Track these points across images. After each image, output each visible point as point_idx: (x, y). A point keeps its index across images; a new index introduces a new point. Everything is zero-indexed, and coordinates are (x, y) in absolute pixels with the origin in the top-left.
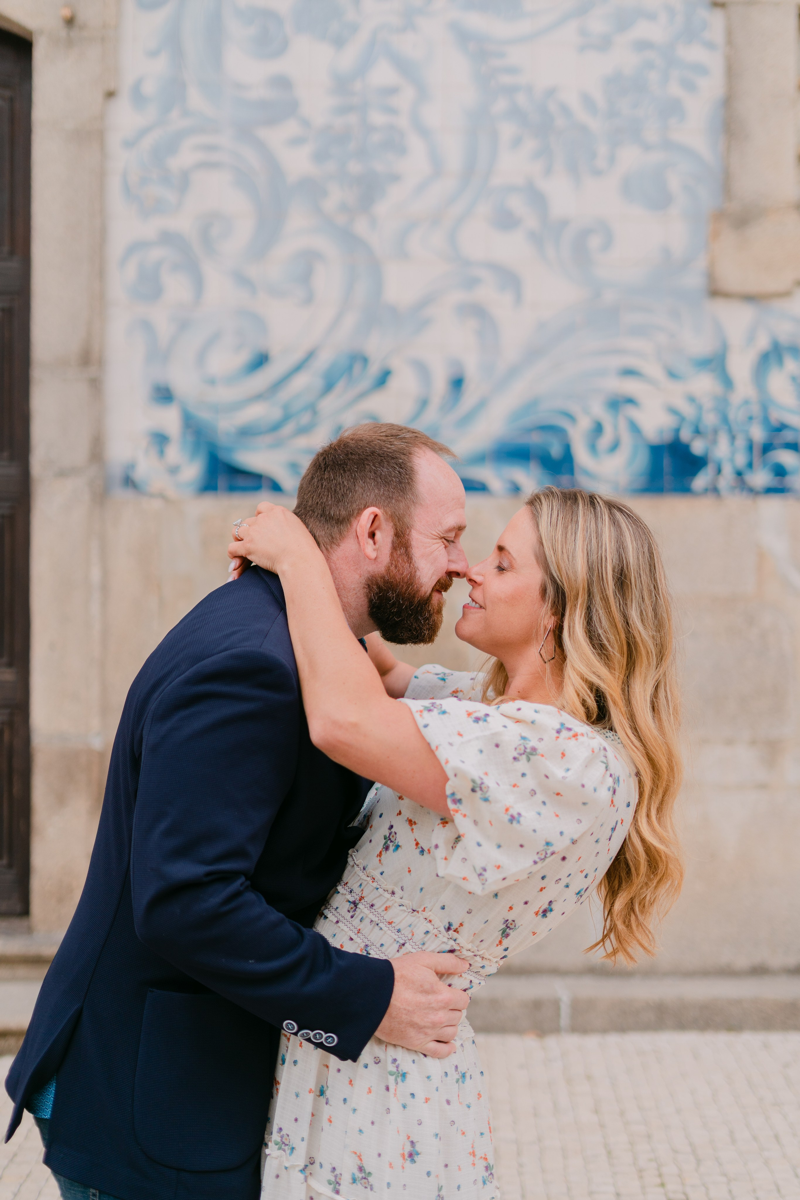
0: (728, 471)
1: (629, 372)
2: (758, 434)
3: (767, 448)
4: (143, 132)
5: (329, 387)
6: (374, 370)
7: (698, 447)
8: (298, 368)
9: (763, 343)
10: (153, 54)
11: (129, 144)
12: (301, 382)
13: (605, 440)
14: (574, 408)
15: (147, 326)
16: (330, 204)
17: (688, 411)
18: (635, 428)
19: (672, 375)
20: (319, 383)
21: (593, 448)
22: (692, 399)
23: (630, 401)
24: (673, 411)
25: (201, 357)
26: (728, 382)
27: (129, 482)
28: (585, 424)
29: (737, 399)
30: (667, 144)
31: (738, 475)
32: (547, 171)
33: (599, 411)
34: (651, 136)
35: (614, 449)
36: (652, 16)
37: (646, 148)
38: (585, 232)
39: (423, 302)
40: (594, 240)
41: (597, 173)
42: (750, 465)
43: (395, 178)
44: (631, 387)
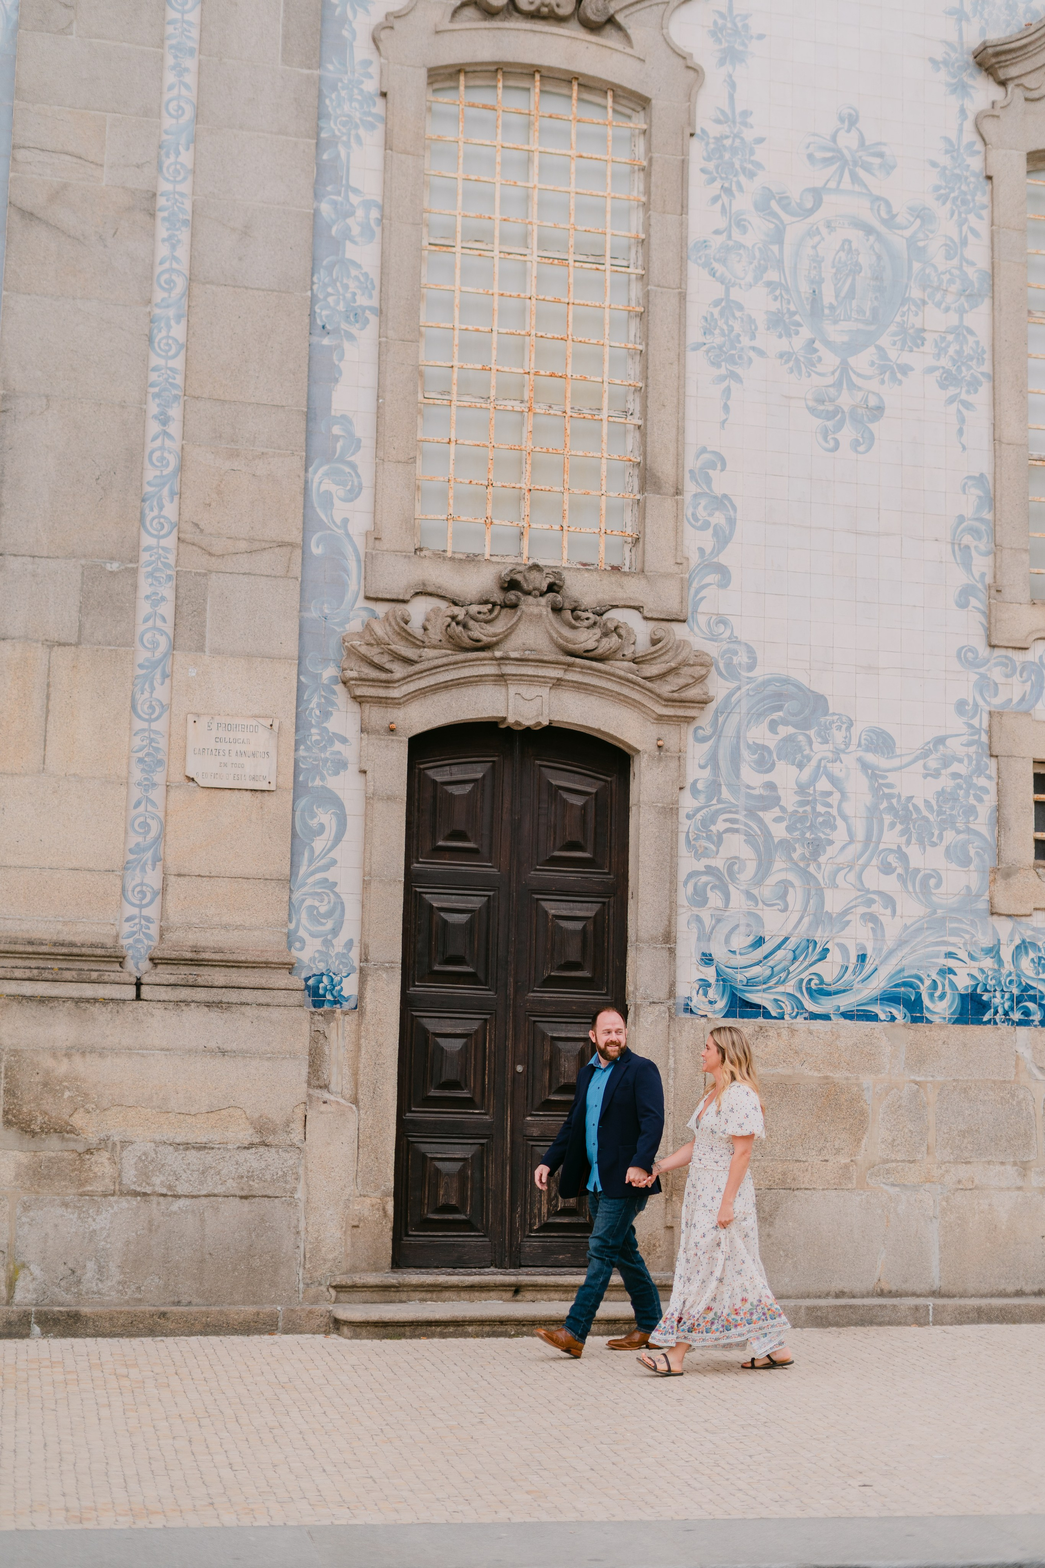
0: (1000, 1010)
1: (950, 955)
2: (1016, 992)
3: (1020, 999)
4: (699, 810)
5: (795, 959)
6: (819, 949)
7: (985, 998)
8: (779, 947)
9: (1018, 942)
10: (702, 767)
11: (688, 817)
12: (780, 954)
13: (937, 992)
14: (922, 974)
15: (699, 919)
16: (795, 856)
17: (981, 977)
18: (953, 985)
19: (972, 957)
20: (790, 955)
21: (931, 996)
22: (982, 971)
23: (951, 971)
24: (972, 976)
25: (727, 940)
26: (1000, 962)
27: (689, 1010)
28: (928, 983)
29: (1004, 971)
30: (969, 830)
31: (1006, 1014)
32: (908, 843)
33: (934, 976)
34: (960, 826)
35: (942, 997)
36: (960, 761)
37: (959, 832)
38: (928, 877)
39: (845, 912)
40: (932, 882)
41: (934, 845)
42: (1012, 1009)
43: (831, 842)
44: (951, 963)
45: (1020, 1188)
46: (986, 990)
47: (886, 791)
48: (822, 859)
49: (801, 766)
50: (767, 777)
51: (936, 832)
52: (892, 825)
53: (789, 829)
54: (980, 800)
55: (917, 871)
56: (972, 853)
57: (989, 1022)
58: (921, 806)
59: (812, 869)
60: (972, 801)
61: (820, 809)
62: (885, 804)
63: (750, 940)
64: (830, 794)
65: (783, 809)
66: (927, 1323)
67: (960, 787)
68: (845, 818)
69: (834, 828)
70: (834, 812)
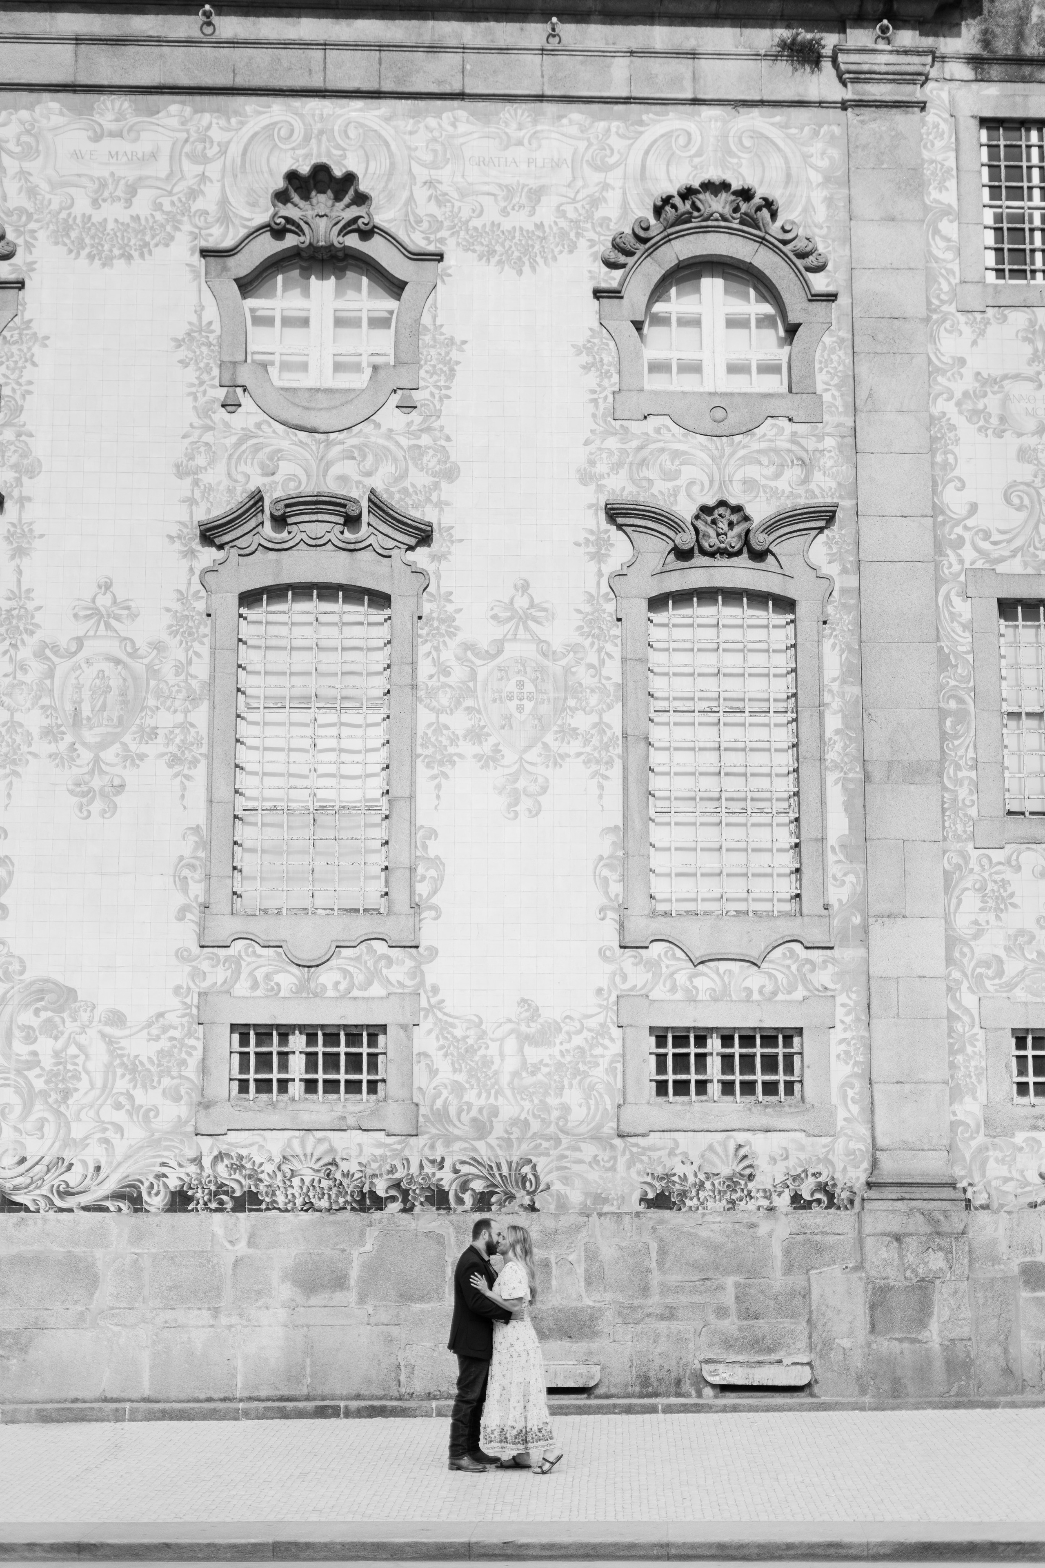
0: (201, 1202)
1: (163, 1164)
2: (213, 1188)
3: (216, 1193)
5: (48, 1171)
6: (66, 1164)
7: (190, 1193)
8: (37, 1163)
9: (216, 1153)
12: (37, 1168)
13: (154, 1191)
14: (142, 1179)
16: (51, 1100)
17: (187, 1179)
18: (166, 1186)
19: (180, 1165)
20: (45, 1169)
21: (149, 1193)
22: (188, 1175)
23: (165, 1176)
24: (181, 1179)
26: (202, 1168)
28: (147, 1184)
29: (205, 1174)
30: (181, 1077)
31: (205, 1204)
32: (135, 1087)
33: (152, 1179)
34: (174, 1073)
35: (157, 1194)
36: (175, 1028)
37: (173, 1078)
38: (149, 1111)
39: (86, 1138)
40: (152, 1114)
41: (154, 1088)
42: (210, 1200)
43: (76, 1090)
44: (164, 1170)
45: (212, 1326)
46: (191, 1188)
47: (119, 1052)
48: (70, 1102)
49: (56, 1038)
50: (32, 1048)
51: (156, 1079)
52: (123, 1076)
53: (47, 1082)
54: (190, 1055)
55: (141, 1106)
56: (183, 1092)
57: (192, 1210)
58: (145, 1061)
59: (63, 1109)
60: (184, 1056)
61: (70, 1067)
62: (118, 1061)
63: (17, 1159)
64: (77, 1056)
65: (42, 1069)
66: (124, 1420)
67: (175, 1047)
68: (87, 1072)
69: (79, 1079)
70: (80, 1069)
